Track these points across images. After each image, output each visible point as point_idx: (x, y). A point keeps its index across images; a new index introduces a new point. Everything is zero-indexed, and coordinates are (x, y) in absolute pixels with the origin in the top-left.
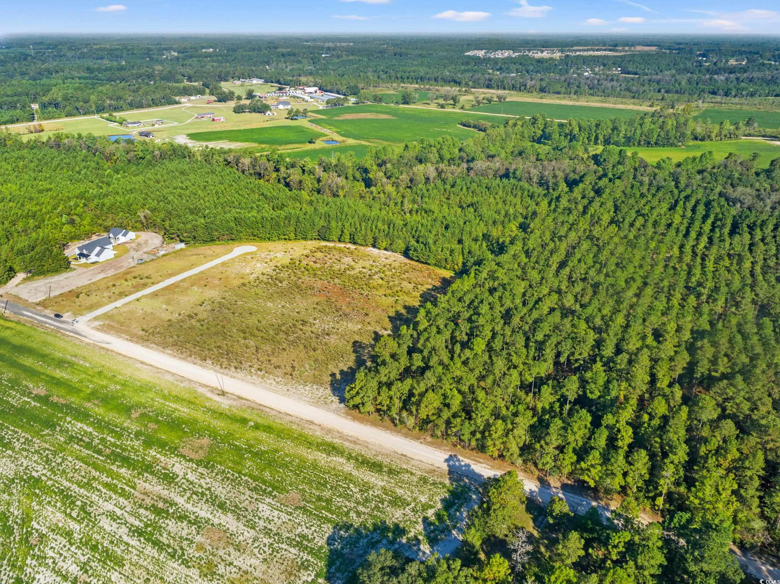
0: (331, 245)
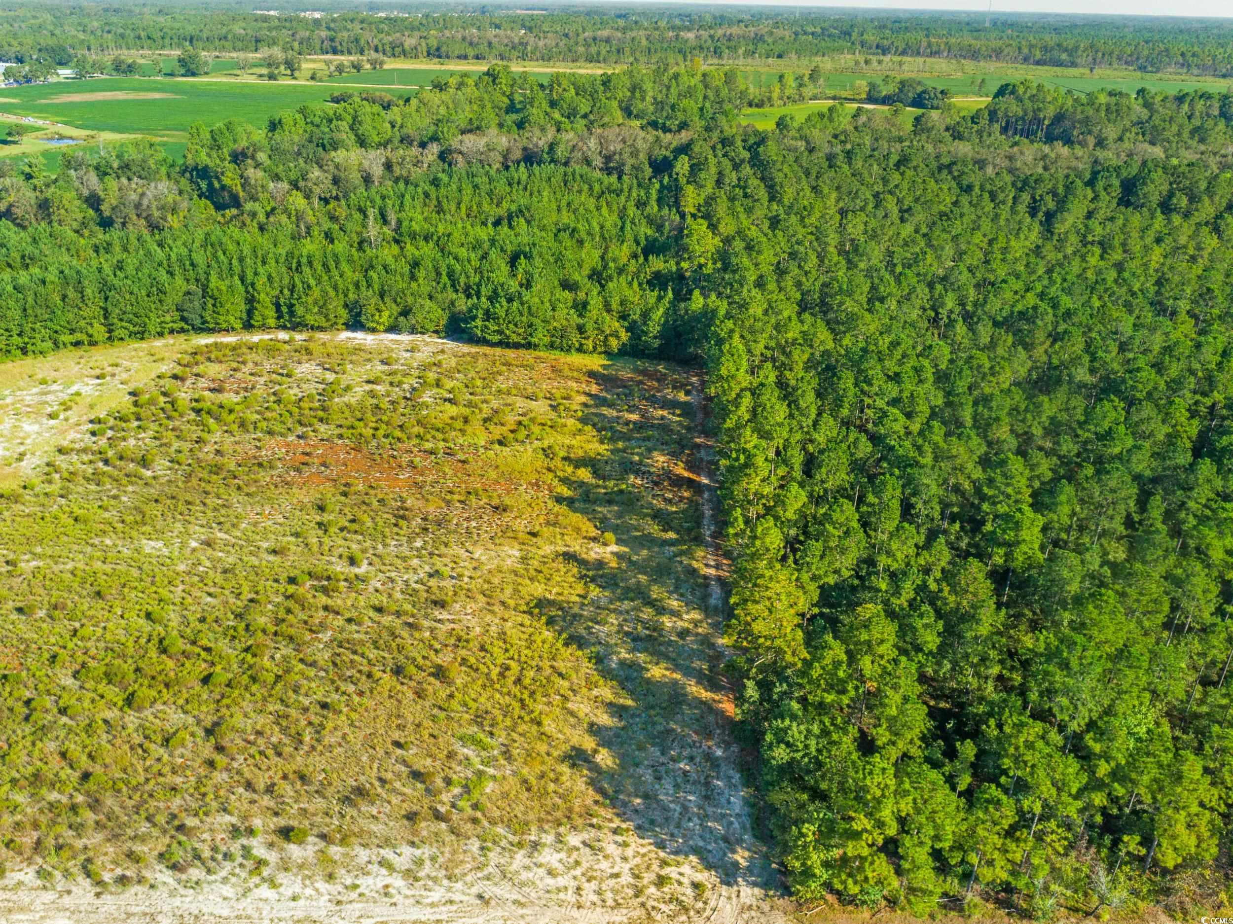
0: (230, 339)
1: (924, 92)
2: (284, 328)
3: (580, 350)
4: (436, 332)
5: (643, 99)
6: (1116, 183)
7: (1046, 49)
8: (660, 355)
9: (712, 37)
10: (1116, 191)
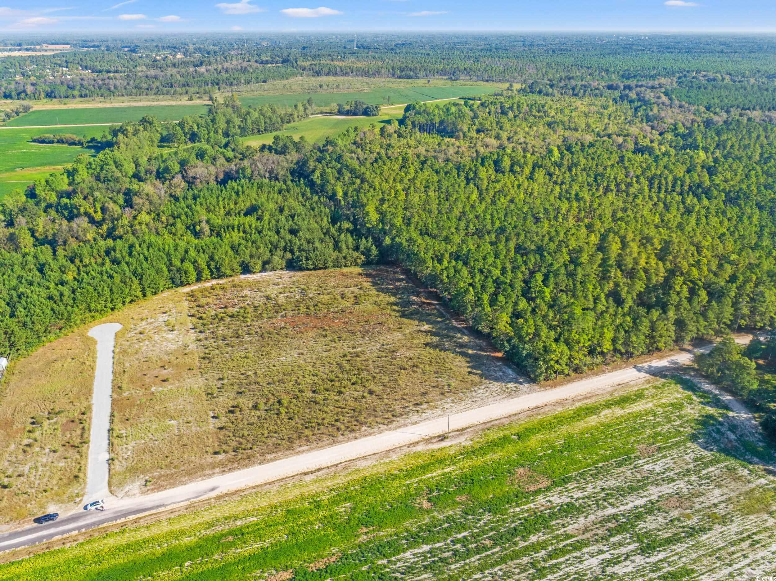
1: (367, 108)
2: (215, 278)
3: (346, 266)
4: (281, 269)
5: (234, 127)
6: (492, 163)
7: (402, 70)
8: (378, 263)
9: (216, 70)
10: (492, 166)
